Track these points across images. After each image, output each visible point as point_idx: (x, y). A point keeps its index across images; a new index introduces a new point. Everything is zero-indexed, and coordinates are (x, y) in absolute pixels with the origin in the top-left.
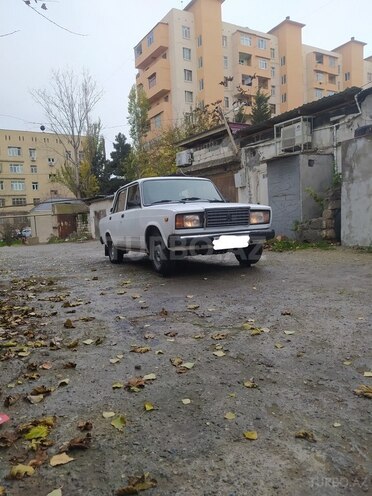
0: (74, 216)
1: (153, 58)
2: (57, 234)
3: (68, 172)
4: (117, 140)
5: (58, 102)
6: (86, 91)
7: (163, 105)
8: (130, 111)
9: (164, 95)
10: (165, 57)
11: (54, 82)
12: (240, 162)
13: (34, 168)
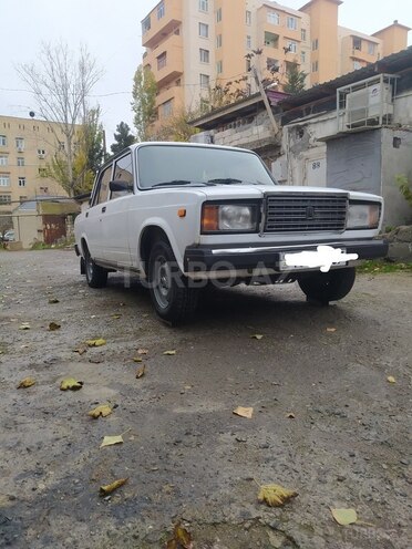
0: (64, 217)
1: (163, 34)
2: (41, 238)
3: (60, 166)
4: (118, 130)
5: (49, 82)
6: (83, 70)
7: (174, 90)
8: (135, 94)
9: (175, 78)
10: (177, 33)
11: (44, 57)
12: (280, 147)
13: (20, 162)
